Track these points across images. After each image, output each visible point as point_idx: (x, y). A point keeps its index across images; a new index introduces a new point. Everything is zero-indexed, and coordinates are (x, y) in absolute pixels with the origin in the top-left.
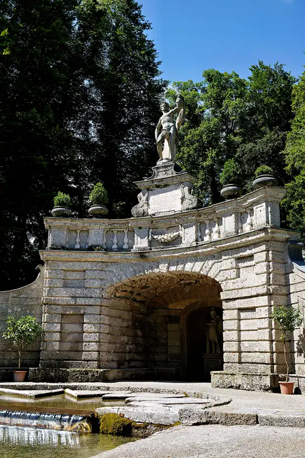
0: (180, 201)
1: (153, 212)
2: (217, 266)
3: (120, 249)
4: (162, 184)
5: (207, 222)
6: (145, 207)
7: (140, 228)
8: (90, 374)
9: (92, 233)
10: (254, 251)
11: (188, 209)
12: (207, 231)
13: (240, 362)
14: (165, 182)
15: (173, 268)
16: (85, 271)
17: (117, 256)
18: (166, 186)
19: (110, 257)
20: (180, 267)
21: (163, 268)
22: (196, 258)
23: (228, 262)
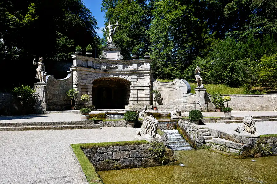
0: (117, 56)
1: (108, 58)
2: (130, 77)
3: (97, 68)
4: (111, 49)
5: (126, 64)
6: (105, 56)
7: (104, 62)
8: (92, 107)
9: (89, 62)
10: (144, 75)
11: (120, 59)
12: (126, 67)
13: (138, 103)
14: (112, 49)
15: (115, 76)
16: (87, 74)
17: (97, 71)
18: (112, 50)
19: (95, 71)
20: (117, 76)
21: (112, 76)
22: (123, 74)
23: (134, 77)
